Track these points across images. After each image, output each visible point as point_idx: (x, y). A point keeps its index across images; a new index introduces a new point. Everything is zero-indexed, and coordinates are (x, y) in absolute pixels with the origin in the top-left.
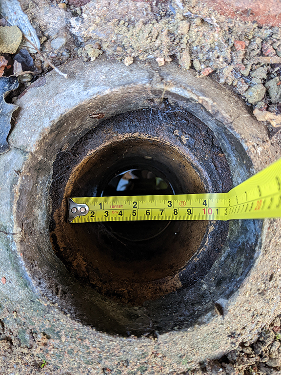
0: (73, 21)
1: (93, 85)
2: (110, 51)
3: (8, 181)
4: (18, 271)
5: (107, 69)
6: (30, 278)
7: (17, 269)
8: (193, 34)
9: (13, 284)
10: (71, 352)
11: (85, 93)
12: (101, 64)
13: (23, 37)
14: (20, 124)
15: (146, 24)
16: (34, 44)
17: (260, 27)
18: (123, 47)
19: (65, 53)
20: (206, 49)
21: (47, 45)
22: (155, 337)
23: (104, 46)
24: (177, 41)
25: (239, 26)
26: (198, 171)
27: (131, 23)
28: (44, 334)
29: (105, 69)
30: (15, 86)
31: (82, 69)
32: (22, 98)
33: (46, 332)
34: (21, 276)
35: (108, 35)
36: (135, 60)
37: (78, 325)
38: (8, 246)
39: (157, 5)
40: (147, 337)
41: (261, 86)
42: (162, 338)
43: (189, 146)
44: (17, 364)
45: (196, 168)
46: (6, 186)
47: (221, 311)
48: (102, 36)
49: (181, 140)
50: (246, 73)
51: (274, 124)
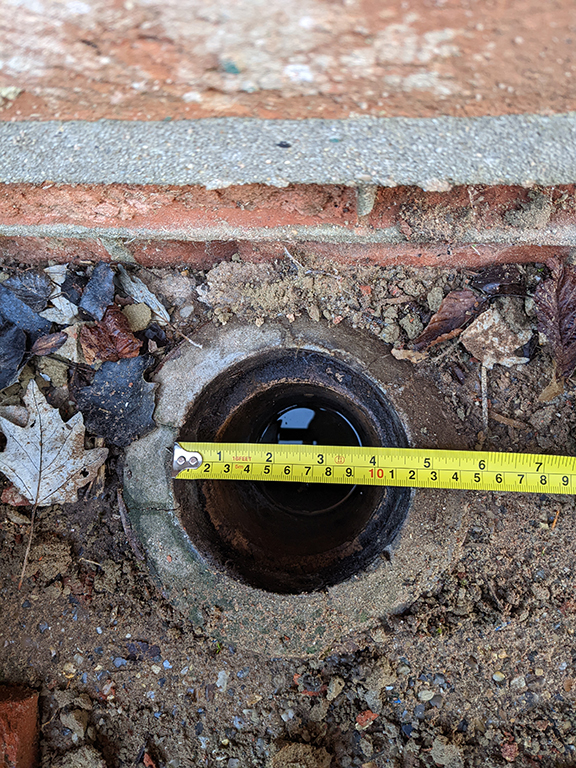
0: (199, 290)
1: (229, 352)
2: (239, 315)
3: (161, 459)
4: (183, 546)
5: (240, 332)
6: (196, 551)
7: (182, 544)
8: (318, 286)
9: (179, 560)
10: (245, 623)
11: (223, 361)
12: (232, 328)
13: (152, 311)
14: (164, 400)
15: (271, 283)
16: (163, 317)
17: (383, 269)
18: (252, 308)
19: (195, 320)
20: (333, 300)
21: (176, 316)
22: (326, 591)
23: (234, 309)
24: (304, 295)
27: (256, 284)
28: (217, 606)
29: (237, 332)
30: (150, 362)
31: (215, 335)
32: (159, 373)
33: (219, 604)
34: (187, 550)
35: (236, 299)
36: (266, 319)
37: (249, 589)
38: (169, 522)
39: (278, 263)
40: (318, 591)
41: (394, 326)
43: (346, 384)
44: (190, 654)
46: (159, 464)
47: (388, 556)
48: (230, 301)
49: (335, 379)
51: (414, 360)
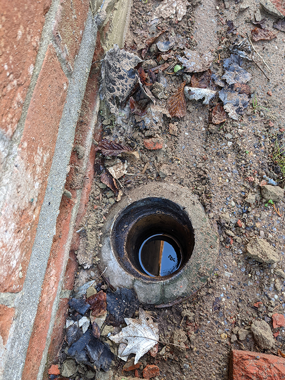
0: (85, 268)
1: (110, 257)
2: (97, 253)
4: (177, 280)
5: (103, 253)
8: (92, 223)
9: (182, 282)
12: (101, 256)
14: (124, 284)
15: (88, 240)
16: (93, 283)
17: (90, 201)
18: (96, 248)
19: (96, 271)
21: (93, 278)
22: (194, 229)
23: (95, 255)
24: (94, 228)
25: (89, 208)
26: (139, 220)
31: (103, 263)
32: (114, 286)
34: (178, 278)
35: (91, 254)
37: (192, 256)
38: (168, 285)
40: (194, 232)
41: (109, 199)
42: (194, 227)
43: (129, 224)
45: (138, 220)
48: (91, 256)
49: (126, 228)
50: (104, 204)
51: (122, 195)
